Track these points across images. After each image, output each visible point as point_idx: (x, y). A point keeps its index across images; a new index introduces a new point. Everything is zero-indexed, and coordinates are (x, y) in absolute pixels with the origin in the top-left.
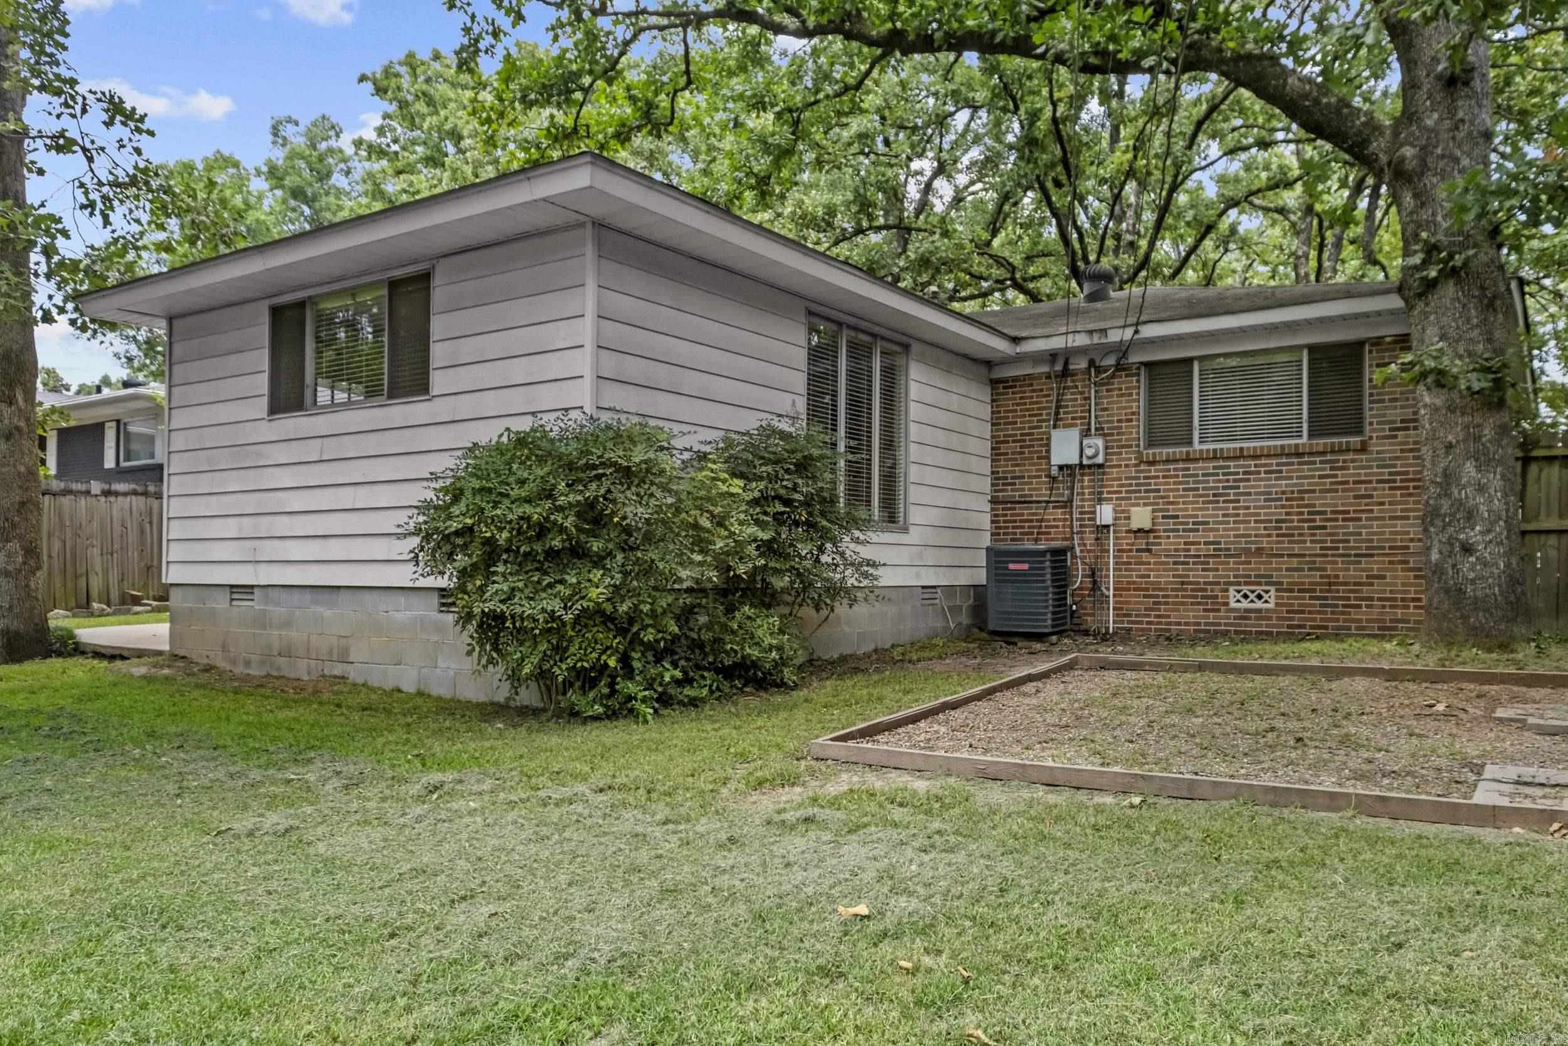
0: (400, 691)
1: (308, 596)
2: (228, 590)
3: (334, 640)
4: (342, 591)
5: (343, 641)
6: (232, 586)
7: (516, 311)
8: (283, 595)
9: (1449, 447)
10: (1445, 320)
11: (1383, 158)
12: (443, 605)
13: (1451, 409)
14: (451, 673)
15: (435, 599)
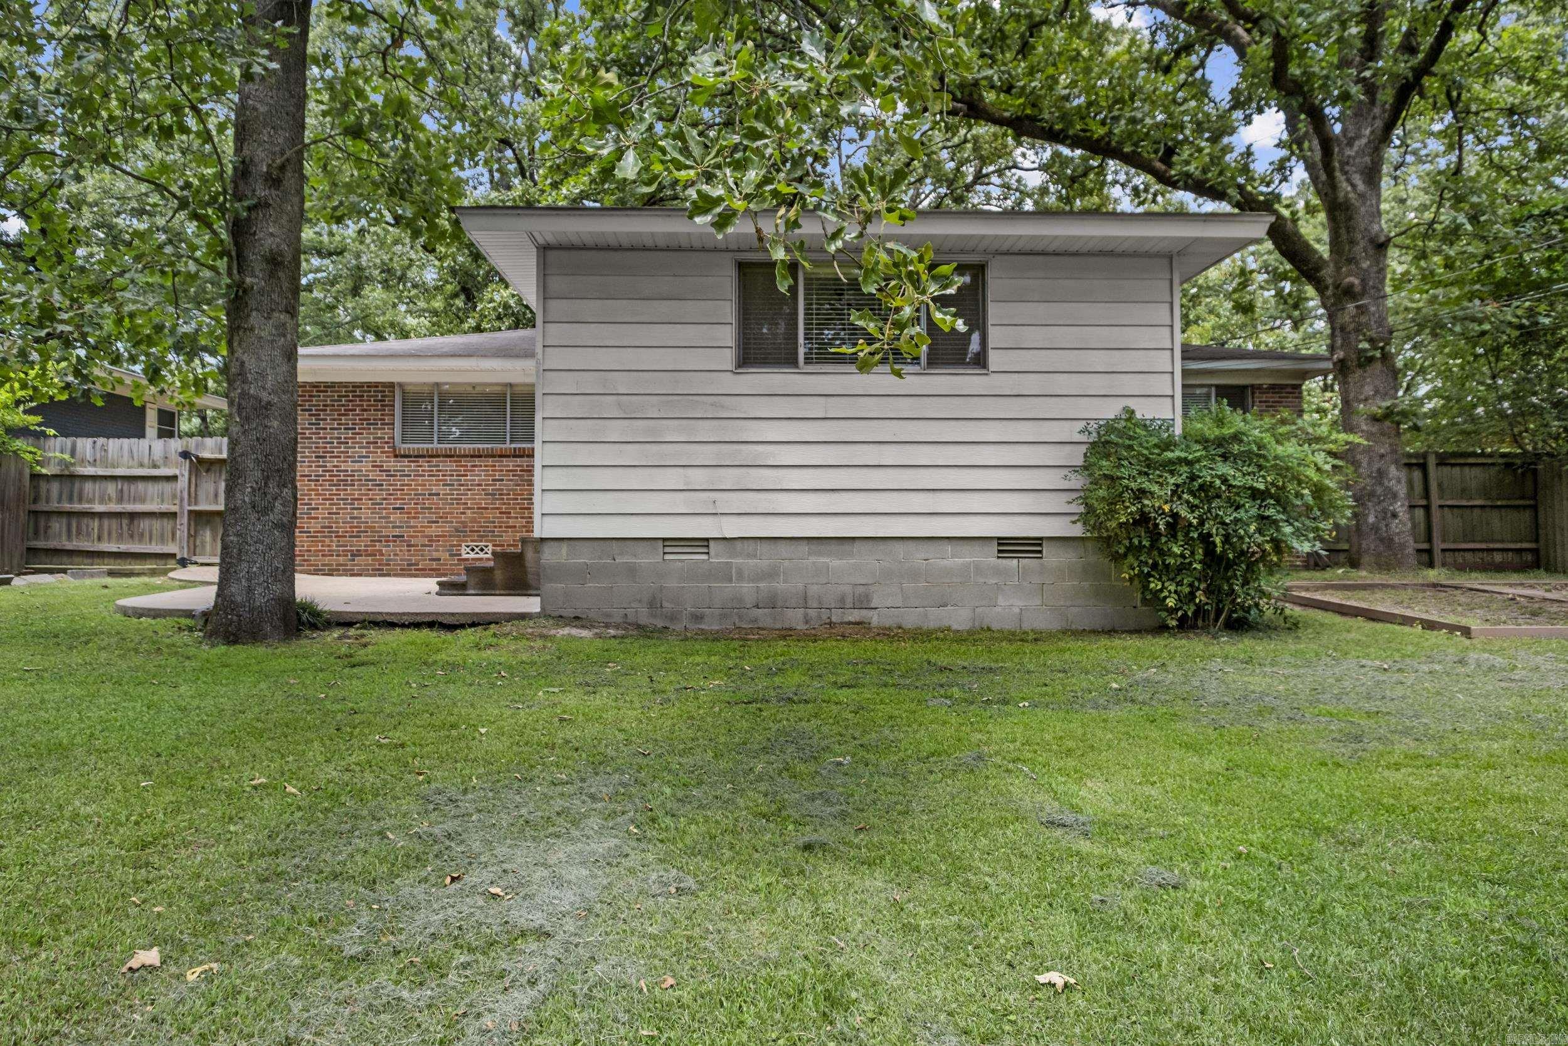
0: (989, 629)
1: (804, 548)
2: (660, 543)
3: (848, 589)
4: (857, 544)
5: (861, 589)
6: (664, 539)
7: (1086, 311)
8: (764, 548)
9: (1382, 456)
10: (1377, 383)
11: (1330, 281)
12: (1000, 551)
13: (1383, 434)
14: (1017, 610)
15: (995, 547)
